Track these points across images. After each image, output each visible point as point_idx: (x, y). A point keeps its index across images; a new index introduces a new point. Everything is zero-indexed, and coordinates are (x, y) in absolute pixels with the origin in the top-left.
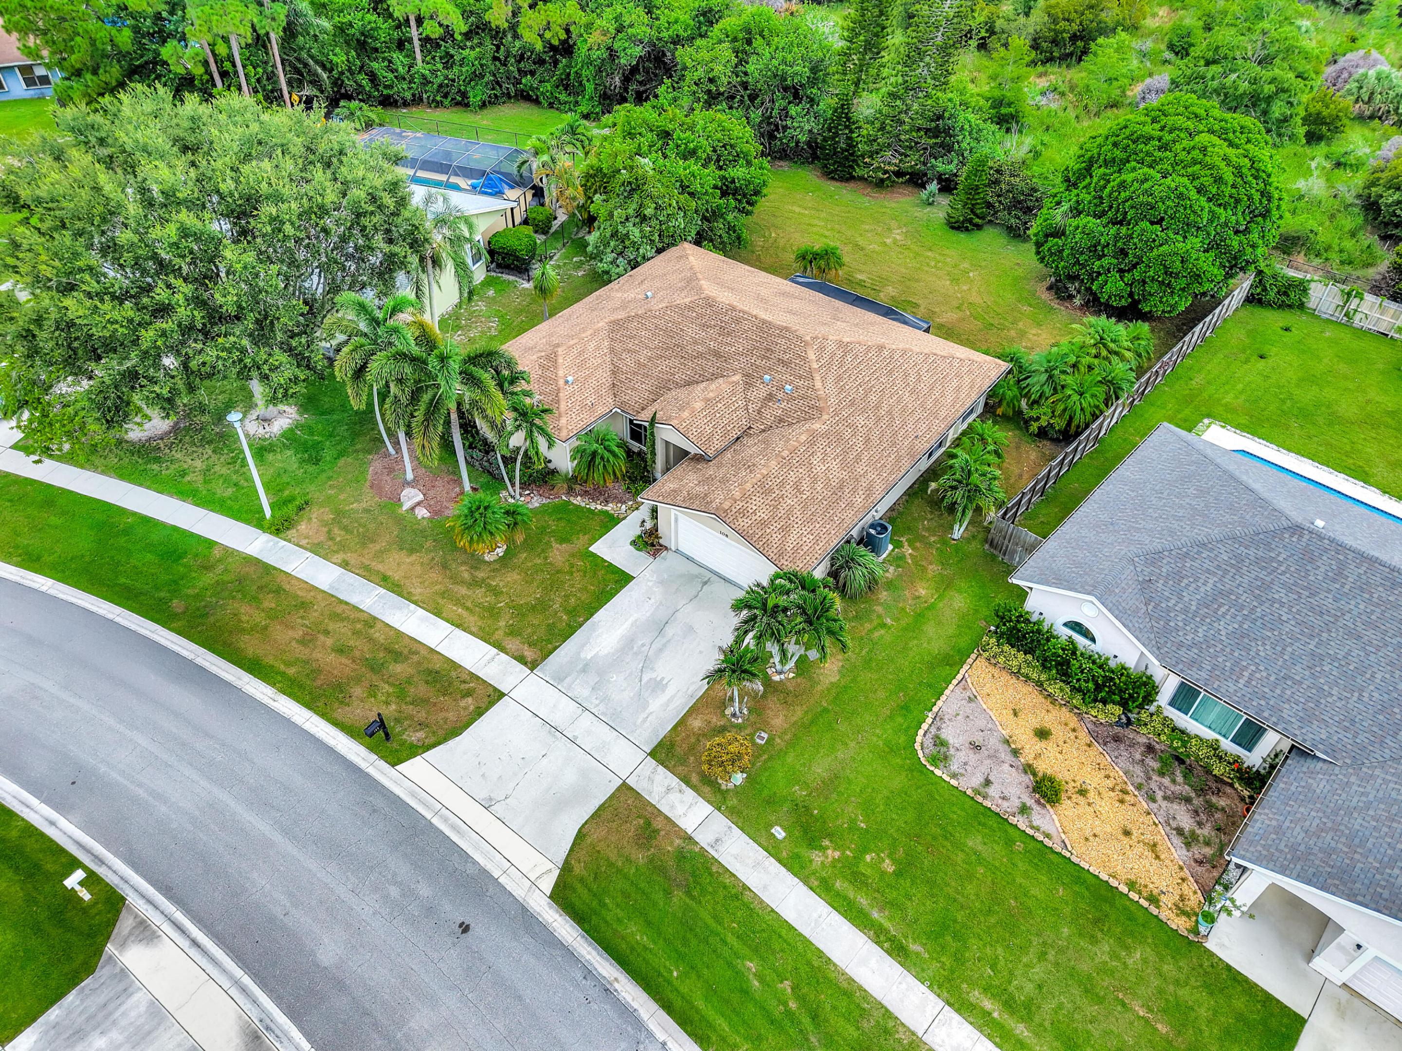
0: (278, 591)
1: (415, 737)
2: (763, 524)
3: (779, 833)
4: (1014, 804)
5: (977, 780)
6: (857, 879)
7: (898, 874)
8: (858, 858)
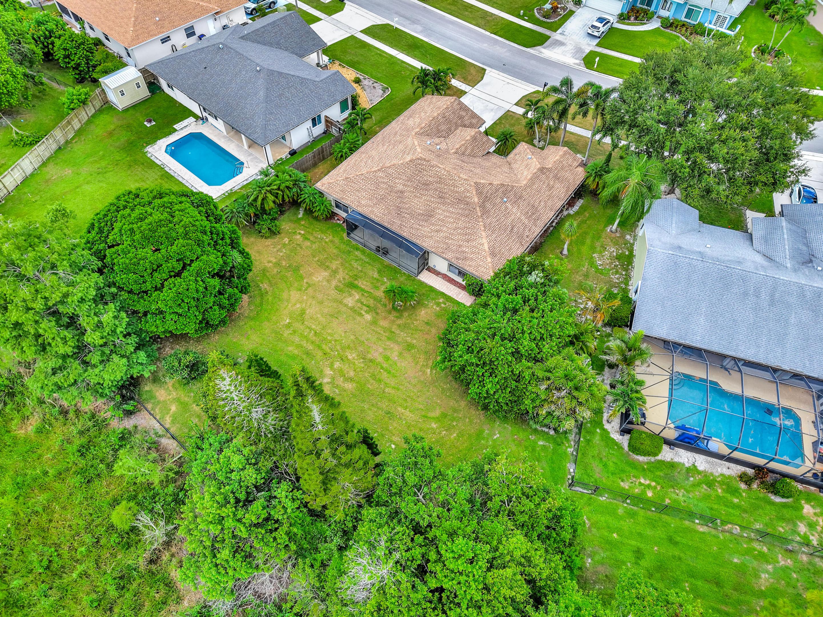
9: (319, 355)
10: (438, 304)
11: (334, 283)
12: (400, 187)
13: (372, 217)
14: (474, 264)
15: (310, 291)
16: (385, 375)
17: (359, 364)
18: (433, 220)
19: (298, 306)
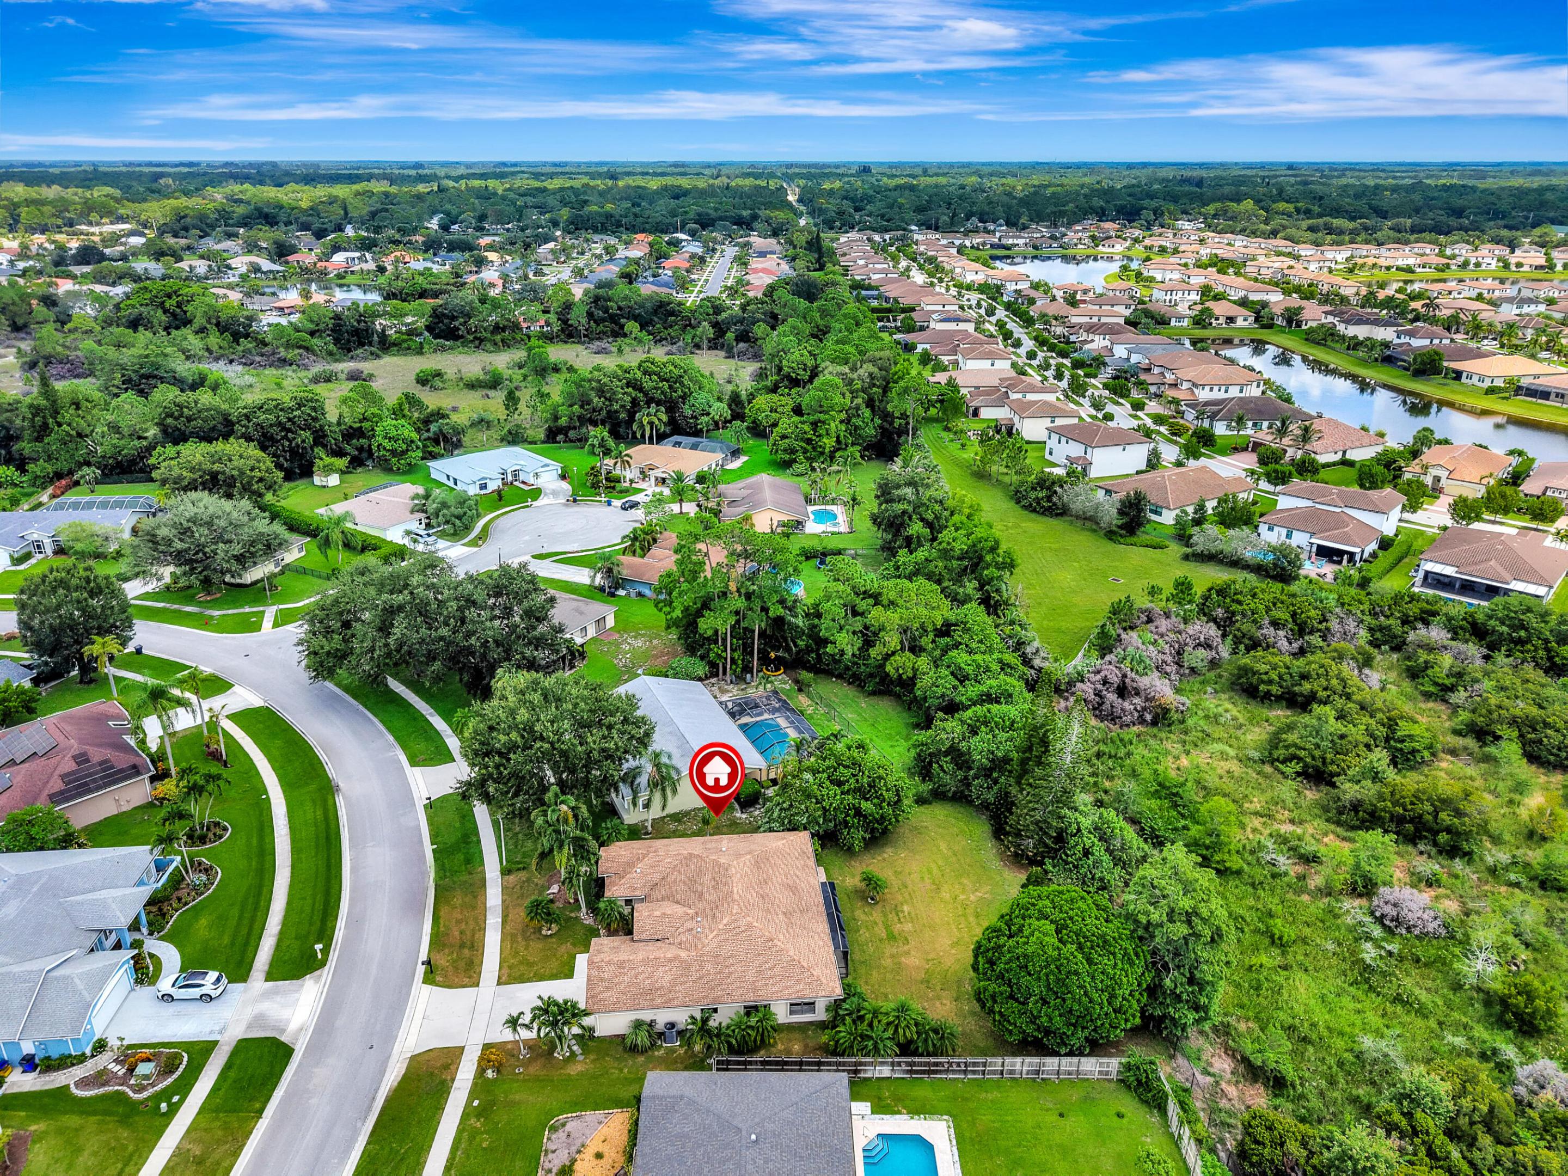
0: (475, 897)
1: (439, 978)
2: (602, 979)
3: (476, 1103)
4: (547, 1165)
5: (552, 1146)
6: (472, 1138)
7: (484, 1149)
8: (482, 1133)
9: (970, 910)
10: (844, 881)
11: (906, 948)
12: (781, 917)
13: (828, 931)
14: (804, 847)
15: (931, 956)
16: (935, 871)
17: (945, 888)
18: (791, 883)
19: (953, 952)
